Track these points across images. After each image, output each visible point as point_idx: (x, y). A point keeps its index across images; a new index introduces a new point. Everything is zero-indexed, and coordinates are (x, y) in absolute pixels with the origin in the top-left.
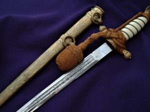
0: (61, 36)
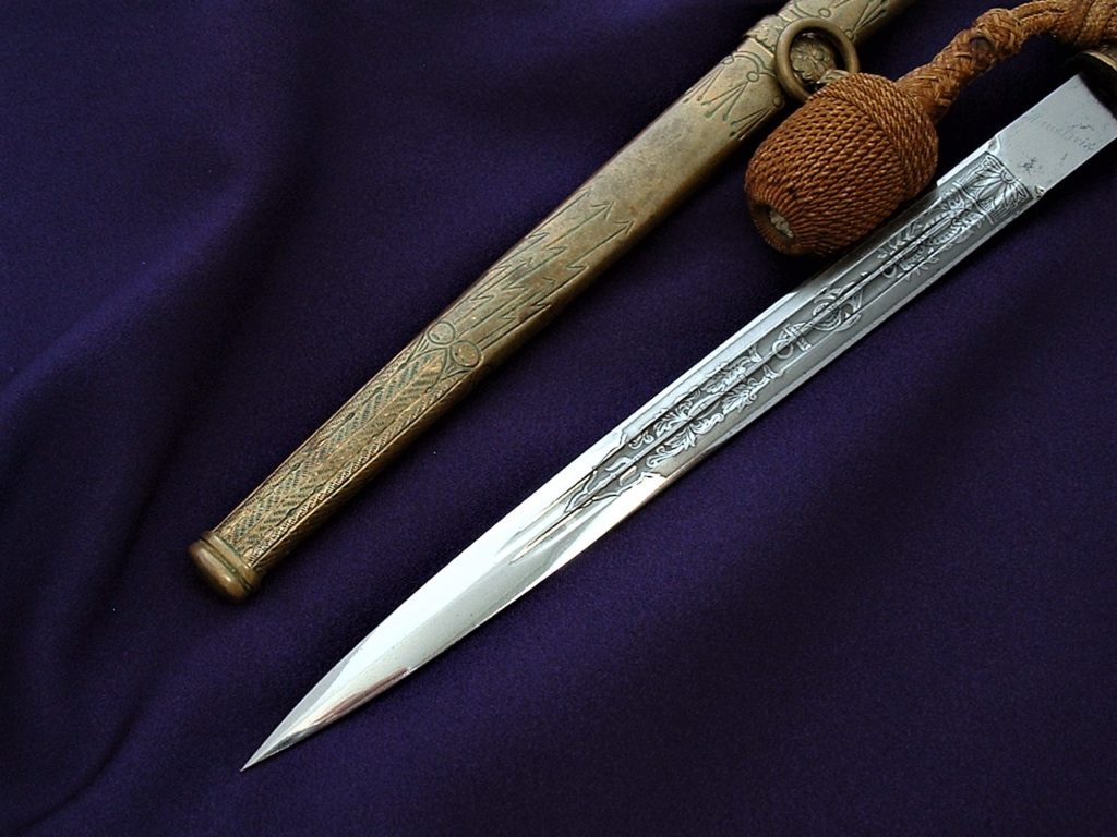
0: (753, 23)
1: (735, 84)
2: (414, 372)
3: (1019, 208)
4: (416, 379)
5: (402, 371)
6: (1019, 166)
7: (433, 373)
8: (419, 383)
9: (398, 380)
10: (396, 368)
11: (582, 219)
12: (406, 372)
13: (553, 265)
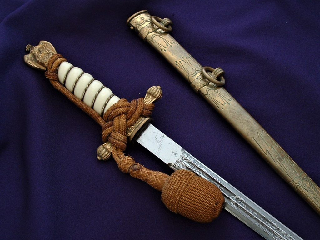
1: (219, 96)
2: (309, 188)
3: (189, 155)
4: (311, 188)
5: (309, 191)
6: (176, 156)
7: (310, 184)
8: (312, 188)
9: (312, 193)
10: (308, 193)
11: (263, 141)
12: (309, 190)
13: (277, 150)
